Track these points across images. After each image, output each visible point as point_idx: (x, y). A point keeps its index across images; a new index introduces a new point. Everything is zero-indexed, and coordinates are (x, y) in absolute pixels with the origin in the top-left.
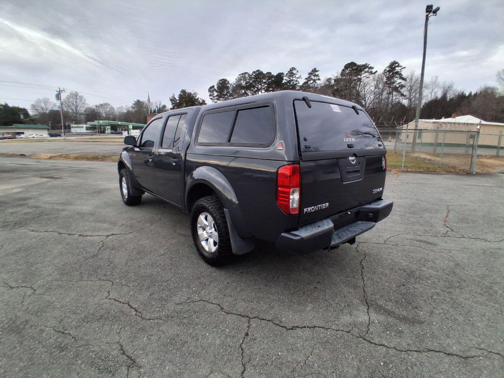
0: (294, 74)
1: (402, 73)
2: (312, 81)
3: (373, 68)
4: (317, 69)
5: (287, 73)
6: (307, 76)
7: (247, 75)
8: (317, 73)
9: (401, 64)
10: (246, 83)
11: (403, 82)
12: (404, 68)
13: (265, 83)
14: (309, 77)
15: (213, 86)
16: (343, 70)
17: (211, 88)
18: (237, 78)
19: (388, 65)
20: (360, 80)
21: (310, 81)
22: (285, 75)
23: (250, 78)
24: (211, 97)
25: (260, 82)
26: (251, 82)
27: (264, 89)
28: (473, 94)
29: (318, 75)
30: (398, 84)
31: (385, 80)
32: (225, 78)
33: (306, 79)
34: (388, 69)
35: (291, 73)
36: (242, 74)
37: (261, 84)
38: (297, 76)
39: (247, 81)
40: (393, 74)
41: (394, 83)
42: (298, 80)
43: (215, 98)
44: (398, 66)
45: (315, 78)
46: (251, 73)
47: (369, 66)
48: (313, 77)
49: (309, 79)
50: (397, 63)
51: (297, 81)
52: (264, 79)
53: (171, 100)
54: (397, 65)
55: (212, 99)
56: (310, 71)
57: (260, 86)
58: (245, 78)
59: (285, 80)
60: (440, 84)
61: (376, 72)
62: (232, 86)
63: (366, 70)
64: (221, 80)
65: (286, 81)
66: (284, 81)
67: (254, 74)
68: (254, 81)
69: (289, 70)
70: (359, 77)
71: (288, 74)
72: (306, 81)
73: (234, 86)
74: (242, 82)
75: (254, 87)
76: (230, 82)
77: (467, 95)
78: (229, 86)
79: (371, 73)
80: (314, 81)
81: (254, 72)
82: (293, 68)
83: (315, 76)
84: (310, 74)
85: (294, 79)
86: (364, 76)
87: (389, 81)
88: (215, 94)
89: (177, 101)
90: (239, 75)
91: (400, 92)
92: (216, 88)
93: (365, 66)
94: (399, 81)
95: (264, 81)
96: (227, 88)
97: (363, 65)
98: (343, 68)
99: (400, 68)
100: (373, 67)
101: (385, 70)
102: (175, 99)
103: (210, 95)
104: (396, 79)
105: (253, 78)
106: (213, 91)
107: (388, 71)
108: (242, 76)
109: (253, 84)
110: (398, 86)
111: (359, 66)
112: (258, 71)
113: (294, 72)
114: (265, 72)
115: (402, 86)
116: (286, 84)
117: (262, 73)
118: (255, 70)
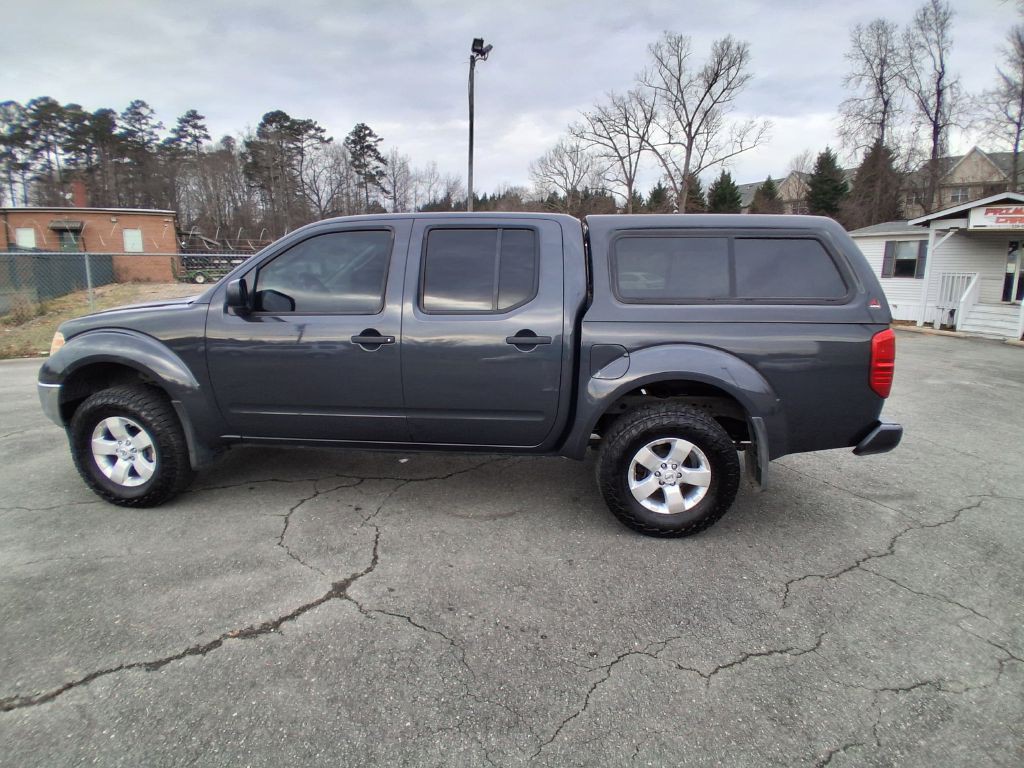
0: (144, 118)
1: (379, 149)
2: (189, 140)
3: (323, 131)
4: (199, 113)
5: (124, 111)
6: (176, 125)
7: (12, 109)
8: (200, 123)
9: (375, 132)
10: (10, 129)
11: (382, 167)
12: (381, 140)
13: (63, 130)
14: (181, 129)
16: (262, 125)
19: (352, 129)
20: (301, 151)
21: (184, 137)
22: (120, 115)
23: (24, 116)
25: (50, 128)
26: (24, 125)
27: (60, 144)
28: (488, 197)
29: (202, 128)
30: (374, 169)
31: (350, 157)
33: (174, 131)
34: (352, 138)
35: (136, 112)
37: (53, 133)
38: (152, 122)
39: (15, 122)
40: (362, 148)
41: (366, 166)
42: (156, 131)
44: (370, 134)
45: (197, 132)
46: (24, 103)
47: (316, 126)
48: (191, 130)
49: (181, 133)
50: (367, 128)
51: (152, 133)
52: (62, 121)
54: (367, 132)
56: (182, 114)
57: (50, 137)
58: (6, 116)
59: (122, 127)
60: (442, 176)
61: (331, 139)
63: (312, 132)
65: (123, 131)
66: (117, 131)
67: (34, 107)
68: (33, 124)
69: (129, 105)
70: (299, 144)
71: (125, 114)
72: (173, 136)
75: (33, 138)
77: (480, 198)
79: (322, 140)
80: (196, 139)
81: (34, 102)
82: (138, 102)
83: (195, 127)
84: (182, 121)
85: (144, 127)
86: (308, 143)
87: (357, 162)
91: (378, 184)
93: (308, 125)
94: (376, 163)
95: (62, 125)
97: (304, 123)
98: (261, 120)
99: (373, 139)
100: (323, 128)
101: (348, 138)
104: (368, 159)
105: (31, 116)
107: (354, 142)
109: (31, 131)
110: (374, 173)
111: (294, 122)
112: (46, 99)
113: (144, 111)
114: (63, 103)
115: (382, 174)
116: (122, 137)
117: (54, 104)
118: (35, 97)
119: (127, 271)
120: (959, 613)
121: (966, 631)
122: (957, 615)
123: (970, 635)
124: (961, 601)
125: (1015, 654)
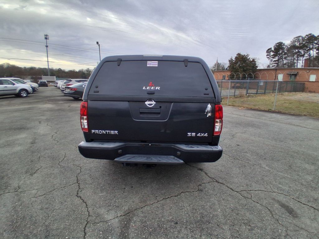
7: (301, 38)
10: (299, 44)
13: (316, 44)
15: (271, 49)
17: (269, 50)
18: (292, 40)
23: (304, 40)
24: (268, 56)
25: (312, 43)
26: (304, 43)
27: (315, 48)
32: (281, 41)
36: (297, 37)
37: (313, 45)
39: (301, 42)
43: (271, 57)
46: (304, 36)
52: (316, 40)
53: (230, 61)
55: (268, 58)
57: (311, 46)
58: (299, 41)
62: (287, 47)
64: (278, 43)
67: (307, 37)
68: (306, 42)
73: (289, 47)
74: (296, 43)
75: (307, 47)
76: (285, 44)
78: (285, 47)
81: (307, 35)
88: (272, 54)
89: (234, 61)
90: (294, 38)
92: (273, 49)
95: (316, 42)
96: (283, 49)
102: (232, 60)
103: (267, 55)
105: (306, 40)
106: (270, 52)
108: (296, 38)
109: (306, 44)
112: (310, 34)
114: (316, 35)
117: (313, 36)
118: (308, 34)
119: (307, 88)
120: (39, 193)
121: (34, 189)
122: (39, 192)
123: (32, 189)
124: (41, 197)
125: (16, 193)
